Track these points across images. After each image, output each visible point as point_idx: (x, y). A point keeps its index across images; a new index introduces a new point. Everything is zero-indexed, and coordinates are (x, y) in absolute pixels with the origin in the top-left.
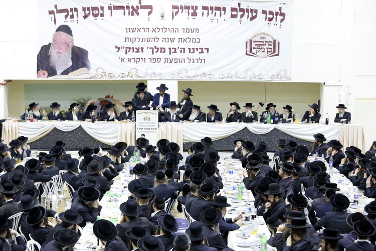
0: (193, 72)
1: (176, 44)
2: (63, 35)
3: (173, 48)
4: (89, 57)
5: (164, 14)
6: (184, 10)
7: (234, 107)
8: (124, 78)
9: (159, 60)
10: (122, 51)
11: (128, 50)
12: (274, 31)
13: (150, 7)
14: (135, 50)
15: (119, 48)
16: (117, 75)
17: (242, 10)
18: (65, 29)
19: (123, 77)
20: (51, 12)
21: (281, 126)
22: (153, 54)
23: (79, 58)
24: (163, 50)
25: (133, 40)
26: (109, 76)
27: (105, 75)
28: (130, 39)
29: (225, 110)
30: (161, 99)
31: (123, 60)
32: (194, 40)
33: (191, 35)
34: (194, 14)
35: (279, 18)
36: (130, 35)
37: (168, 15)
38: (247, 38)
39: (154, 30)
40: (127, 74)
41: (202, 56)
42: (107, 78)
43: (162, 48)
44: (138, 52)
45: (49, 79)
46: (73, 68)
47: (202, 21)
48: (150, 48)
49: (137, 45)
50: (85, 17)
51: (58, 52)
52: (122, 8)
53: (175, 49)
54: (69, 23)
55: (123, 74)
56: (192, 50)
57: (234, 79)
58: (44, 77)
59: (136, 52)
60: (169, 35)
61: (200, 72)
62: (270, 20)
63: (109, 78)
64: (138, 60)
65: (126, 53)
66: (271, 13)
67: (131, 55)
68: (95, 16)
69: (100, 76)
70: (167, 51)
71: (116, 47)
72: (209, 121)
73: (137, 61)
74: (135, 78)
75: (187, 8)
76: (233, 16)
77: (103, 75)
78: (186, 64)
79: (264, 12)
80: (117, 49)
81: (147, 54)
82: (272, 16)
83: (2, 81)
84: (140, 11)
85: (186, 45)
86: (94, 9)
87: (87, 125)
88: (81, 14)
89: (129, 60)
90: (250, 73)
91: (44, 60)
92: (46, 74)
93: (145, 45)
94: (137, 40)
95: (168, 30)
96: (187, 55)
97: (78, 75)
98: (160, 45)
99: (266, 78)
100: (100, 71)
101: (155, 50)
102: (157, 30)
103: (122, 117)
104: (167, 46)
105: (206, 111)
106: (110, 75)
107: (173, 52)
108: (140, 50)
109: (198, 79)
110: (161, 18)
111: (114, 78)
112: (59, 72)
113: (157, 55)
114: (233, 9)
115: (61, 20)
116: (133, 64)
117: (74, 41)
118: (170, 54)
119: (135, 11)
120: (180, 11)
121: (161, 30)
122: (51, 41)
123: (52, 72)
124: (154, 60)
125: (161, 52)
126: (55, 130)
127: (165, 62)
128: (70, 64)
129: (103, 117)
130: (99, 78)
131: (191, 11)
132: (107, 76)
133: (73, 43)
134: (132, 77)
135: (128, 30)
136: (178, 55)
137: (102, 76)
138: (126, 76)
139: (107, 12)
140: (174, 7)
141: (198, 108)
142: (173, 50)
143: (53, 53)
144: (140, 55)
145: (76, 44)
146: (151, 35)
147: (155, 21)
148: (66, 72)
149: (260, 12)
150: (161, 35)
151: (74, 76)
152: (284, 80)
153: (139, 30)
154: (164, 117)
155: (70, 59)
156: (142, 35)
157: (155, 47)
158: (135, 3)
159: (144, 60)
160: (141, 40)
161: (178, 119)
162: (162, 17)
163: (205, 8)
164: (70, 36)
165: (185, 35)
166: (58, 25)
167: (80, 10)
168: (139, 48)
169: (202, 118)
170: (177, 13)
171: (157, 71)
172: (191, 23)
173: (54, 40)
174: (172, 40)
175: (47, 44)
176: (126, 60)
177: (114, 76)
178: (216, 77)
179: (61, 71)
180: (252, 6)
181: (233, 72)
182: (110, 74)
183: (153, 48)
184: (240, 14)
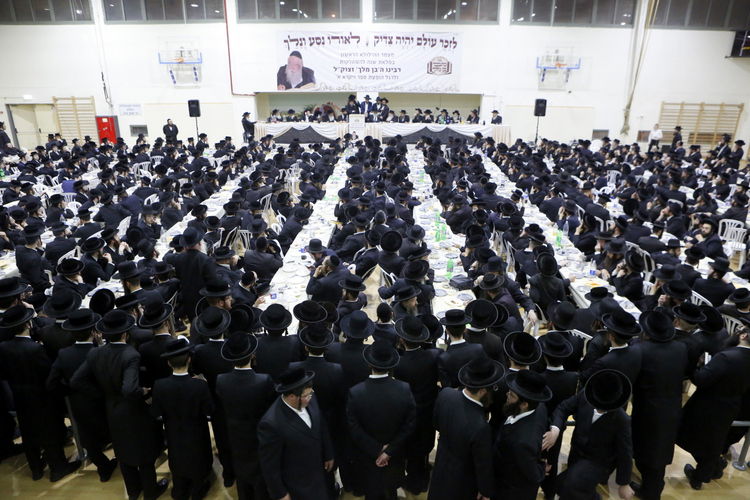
0: (389, 86)
1: (377, 66)
2: (296, 58)
4: (315, 75)
5: (368, 42)
6: (383, 40)
7: (417, 112)
8: (340, 90)
11: (343, 69)
12: (448, 55)
13: (358, 37)
14: (348, 70)
15: (336, 68)
16: (335, 88)
17: (425, 39)
18: (297, 54)
20: (285, 41)
21: (451, 126)
22: (360, 72)
23: (308, 76)
24: (368, 69)
25: (347, 62)
28: (344, 62)
29: (412, 114)
30: (367, 106)
31: (339, 77)
32: (390, 62)
33: (388, 59)
34: (391, 43)
35: (453, 45)
36: (344, 59)
37: (371, 44)
38: (428, 62)
39: (361, 55)
40: (342, 87)
41: (395, 74)
42: (328, 91)
45: (288, 91)
46: (304, 83)
47: (396, 47)
49: (348, 66)
50: (311, 45)
51: (292, 72)
52: (338, 38)
53: (376, 69)
54: (299, 49)
55: (340, 88)
56: (389, 70)
57: (419, 91)
58: (283, 90)
60: (372, 58)
61: (394, 86)
62: (446, 47)
65: (341, 72)
66: (447, 41)
67: (345, 73)
68: (318, 44)
70: (371, 70)
71: (334, 67)
72: (401, 122)
73: (349, 77)
74: (348, 90)
75: (385, 38)
76: (419, 44)
78: (385, 80)
79: (442, 41)
80: (335, 70)
81: (356, 73)
82: (446, 44)
83: (252, 93)
84: (351, 40)
85: (385, 66)
86: (317, 38)
87: (315, 125)
88: (308, 42)
89: (344, 77)
90: (430, 87)
91: (282, 77)
92: (284, 87)
93: (354, 66)
94: (349, 62)
95: (371, 54)
96: (385, 73)
97: (307, 89)
98: (365, 66)
99: (442, 91)
100: (323, 86)
101: (362, 70)
102: (363, 55)
103: (339, 119)
104: (371, 66)
105: (398, 114)
106: (330, 89)
107: (375, 71)
108: (351, 70)
109: (393, 91)
112: (293, 86)
113: (364, 73)
114: (419, 39)
115: (294, 47)
116: (346, 80)
117: (303, 63)
118: (373, 73)
119: (347, 40)
120: (380, 40)
121: (366, 55)
122: (287, 63)
123: (288, 86)
124: (361, 77)
125: (366, 71)
126: (292, 129)
128: (301, 80)
129: (326, 119)
130: (322, 90)
131: (388, 40)
132: (328, 89)
134: (346, 89)
135: (342, 55)
136: (379, 73)
137: (324, 89)
138: (342, 89)
139: (326, 40)
140: (376, 37)
141: (392, 112)
143: (289, 72)
144: (351, 73)
145: (305, 66)
146: (359, 58)
147: (361, 48)
148: (298, 86)
149: (438, 41)
150: (366, 58)
151: (304, 89)
152: (454, 92)
153: (350, 55)
154: (369, 119)
155: (301, 76)
156: (352, 58)
157: (362, 67)
158: (348, 35)
159: (354, 77)
160: (352, 62)
161: (379, 120)
162: (367, 44)
163: (398, 38)
164: (300, 60)
165: (384, 59)
166: (291, 52)
167: (307, 39)
168: (351, 68)
169: (395, 119)
170: (378, 42)
171: (364, 86)
172: (387, 48)
173: (289, 62)
174: (374, 62)
175: (284, 66)
176: (341, 77)
177: (333, 89)
178: (406, 90)
179: (295, 86)
180: (433, 37)
181: (418, 86)
182: (330, 87)
183: (360, 69)
184: (424, 42)
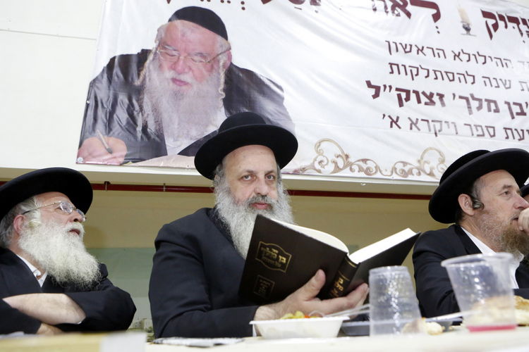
2: (195, 34)
3: (515, 104)
5: (468, 24)
6: (510, 25)
8: (410, 177)
9: (491, 130)
10: (389, 99)
11: (404, 95)
13: (433, 5)
14: (424, 99)
15: (377, 89)
16: (386, 167)
19: (405, 173)
22: (471, 113)
24: (492, 105)
25: (414, 73)
26: (361, 169)
27: (349, 165)
28: (402, 69)
31: (394, 122)
36: (399, 58)
39: (457, 56)
40: (417, 165)
43: (489, 101)
44: (433, 103)
48: (461, 97)
49: (422, 84)
51: (174, 80)
53: (520, 105)
55: (405, 164)
59: (426, 104)
60: (494, 71)
63: (362, 174)
64: (438, 128)
65: (401, 105)
67: (416, 109)
69: (331, 167)
70: (503, 107)
71: (369, 84)
73: (435, 127)
75: (514, 20)
77: (341, 163)
80: (373, 91)
81: (453, 111)
84: (410, 8)
89: (413, 124)
92: (121, 149)
94: (423, 73)
95: (488, 59)
100: (330, 151)
101: (474, 104)
102: (465, 57)
104: (501, 96)
106: (364, 166)
107: (518, 114)
108: (436, 98)
110: (465, 31)
111: (378, 175)
116: (426, 137)
117: (233, 52)
118: (513, 118)
119: (398, 7)
120: (501, 24)
121: (472, 57)
122: (151, 45)
124: (479, 130)
125: (489, 110)
127: (507, 138)
130: (326, 174)
131: (524, 28)
132: (354, 167)
133: (230, 57)
134: (431, 174)
135: (393, 46)
137: (337, 169)
138: (415, 171)
140: (487, 15)
142: (516, 109)
143: (156, 78)
144: (435, 111)
147: (449, 35)
150: (474, 67)
153: (420, 50)
155: (221, 103)
156: (429, 61)
157: (472, 96)
159: (452, 126)
160: (432, 75)
162: (468, 29)
164: (219, 39)
166: (177, 5)
168: (432, 95)
170: (496, 27)
173: (162, 43)
174: (507, 85)
175: (134, 50)
176: (404, 123)
177: (377, 168)
179: (185, 143)
182: (365, 161)
183: (467, 99)
